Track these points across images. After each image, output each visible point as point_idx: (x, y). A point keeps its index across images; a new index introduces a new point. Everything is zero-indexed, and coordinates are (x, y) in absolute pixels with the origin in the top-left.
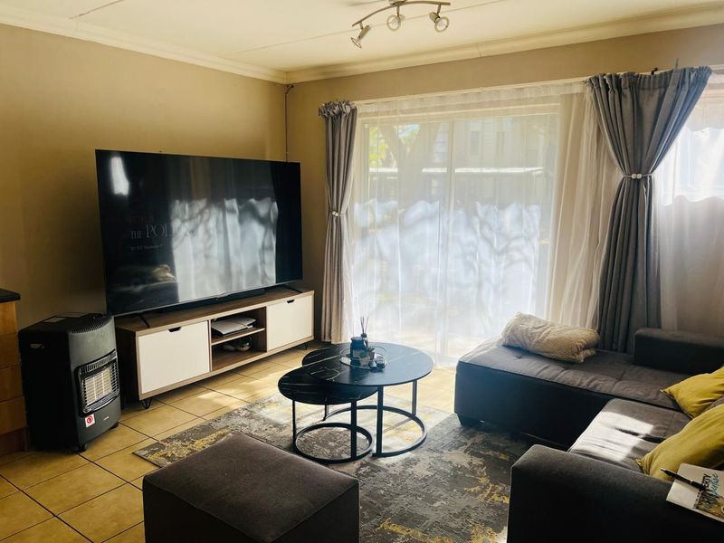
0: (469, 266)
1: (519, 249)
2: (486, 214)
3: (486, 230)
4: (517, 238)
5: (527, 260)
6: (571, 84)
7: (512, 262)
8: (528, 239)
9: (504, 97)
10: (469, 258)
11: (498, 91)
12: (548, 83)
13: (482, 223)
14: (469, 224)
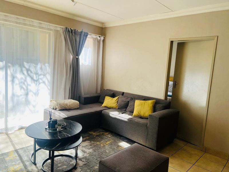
0: (21, 88)
1: (41, 79)
2: (30, 66)
3: (29, 72)
4: (41, 75)
5: (44, 82)
6: (57, 27)
7: (39, 84)
8: (44, 75)
9: (35, 24)
10: (22, 84)
11: (33, 21)
12: (51, 24)
13: (28, 70)
14: (22, 71)
